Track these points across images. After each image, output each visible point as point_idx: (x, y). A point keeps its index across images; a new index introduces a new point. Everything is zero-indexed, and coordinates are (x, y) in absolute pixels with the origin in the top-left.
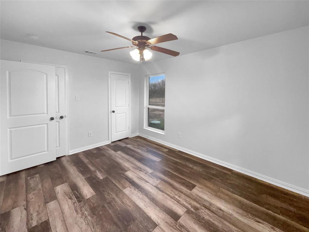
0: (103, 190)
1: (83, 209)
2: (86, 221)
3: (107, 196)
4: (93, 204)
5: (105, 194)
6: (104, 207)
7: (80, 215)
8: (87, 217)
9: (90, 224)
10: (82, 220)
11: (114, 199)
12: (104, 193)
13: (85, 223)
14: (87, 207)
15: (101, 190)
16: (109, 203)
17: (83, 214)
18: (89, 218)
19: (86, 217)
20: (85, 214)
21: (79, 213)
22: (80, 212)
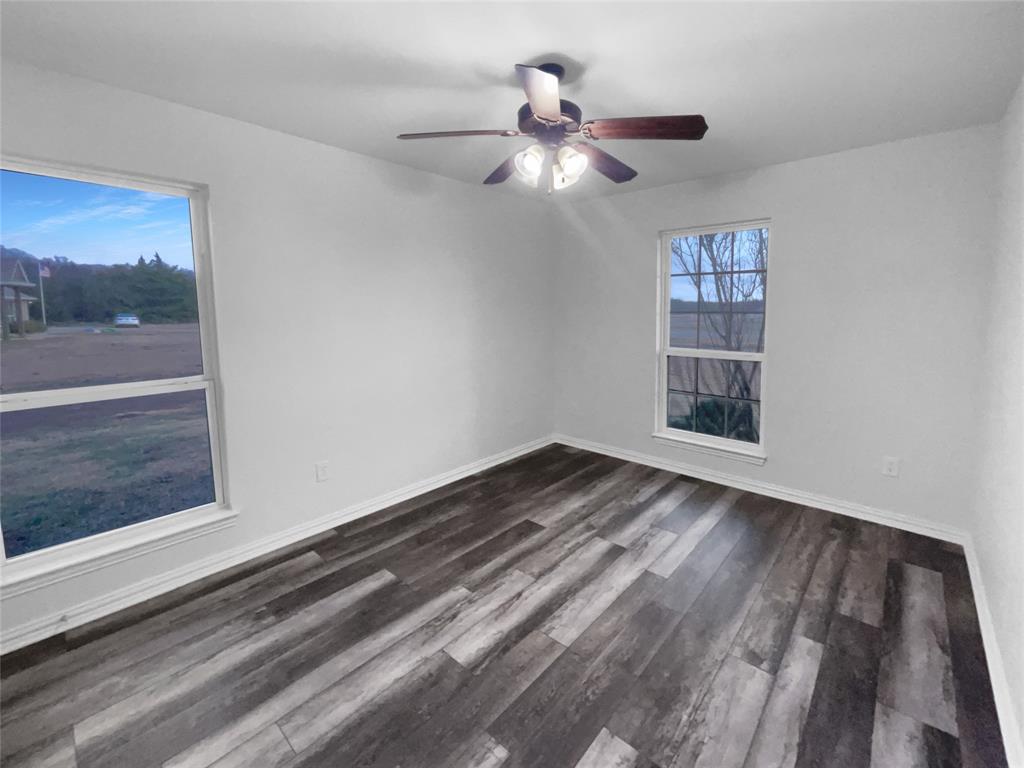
0: (577, 710)
1: (678, 736)
2: (706, 699)
3: (604, 683)
4: (647, 712)
5: (593, 693)
6: (645, 676)
7: (701, 730)
8: (694, 707)
9: (707, 686)
10: (710, 715)
11: (608, 660)
12: (591, 698)
13: (714, 700)
14: (666, 729)
15: (577, 718)
16: (628, 665)
17: (693, 724)
18: (694, 697)
19: (696, 709)
20: (690, 716)
21: (697, 738)
22: (692, 741)
